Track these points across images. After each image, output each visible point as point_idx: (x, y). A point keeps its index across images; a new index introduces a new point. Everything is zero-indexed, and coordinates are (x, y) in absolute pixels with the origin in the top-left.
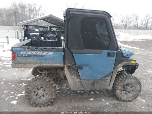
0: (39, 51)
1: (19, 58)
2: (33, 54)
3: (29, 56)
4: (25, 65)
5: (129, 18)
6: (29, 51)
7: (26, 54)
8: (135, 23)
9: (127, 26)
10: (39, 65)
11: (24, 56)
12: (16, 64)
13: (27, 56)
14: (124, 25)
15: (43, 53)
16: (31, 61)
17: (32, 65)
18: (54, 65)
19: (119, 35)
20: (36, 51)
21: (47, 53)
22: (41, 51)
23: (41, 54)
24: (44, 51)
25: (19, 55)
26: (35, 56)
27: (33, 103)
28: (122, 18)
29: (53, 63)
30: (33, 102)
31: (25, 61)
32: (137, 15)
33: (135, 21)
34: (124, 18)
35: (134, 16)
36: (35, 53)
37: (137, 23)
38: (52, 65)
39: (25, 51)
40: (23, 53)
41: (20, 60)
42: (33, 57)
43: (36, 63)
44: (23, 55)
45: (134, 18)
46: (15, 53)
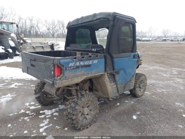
0: (86, 60)
1: (68, 72)
2: (81, 64)
3: (78, 67)
4: (72, 80)
5: (56, 25)
6: (77, 61)
7: (75, 65)
8: (62, 32)
9: (55, 34)
10: (86, 77)
11: (73, 69)
12: (63, 81)
13: (75, 67)
14: (52, 33)
15: (90, 61)
16: (80, 73)
17: (80, 79)
18: (98, 74)
19: (58, 44)
20: (84, 60)
21: (93, 62)
22: (88, 60)
23: (88, 63)
24: (90, 60)
25: (68, 68)
26: (82, 66)
27: (80, 126)
28: (47, 25)
29: (97, 72)
30: (81, 124)
31: (73, 75)
32: (63, 22)
33: (62, 29)
34: (49, 25)
35: (60, 24)
36: (83, 62)
37: (64, 31)
38: (96, 75)
39: (73, 62)
40: (71, 65)
41: (68, 74)
42: (81, 68)
43: (84, 75)
44: (72, 67)
45: (61, 26)
46: (63, 66)
